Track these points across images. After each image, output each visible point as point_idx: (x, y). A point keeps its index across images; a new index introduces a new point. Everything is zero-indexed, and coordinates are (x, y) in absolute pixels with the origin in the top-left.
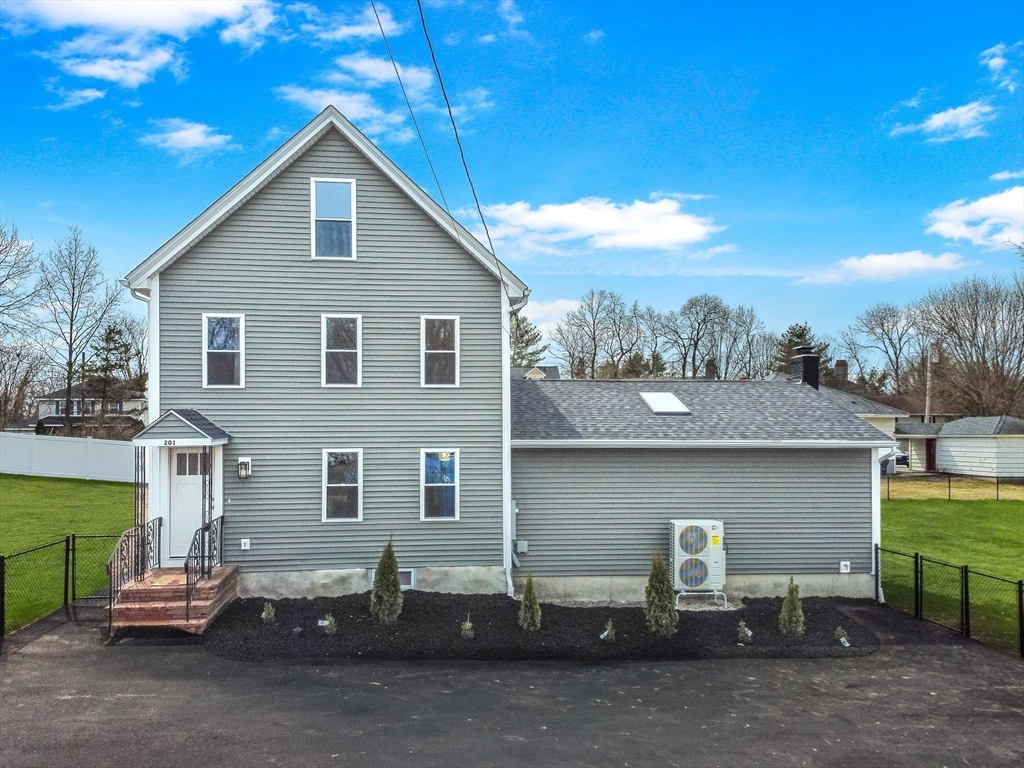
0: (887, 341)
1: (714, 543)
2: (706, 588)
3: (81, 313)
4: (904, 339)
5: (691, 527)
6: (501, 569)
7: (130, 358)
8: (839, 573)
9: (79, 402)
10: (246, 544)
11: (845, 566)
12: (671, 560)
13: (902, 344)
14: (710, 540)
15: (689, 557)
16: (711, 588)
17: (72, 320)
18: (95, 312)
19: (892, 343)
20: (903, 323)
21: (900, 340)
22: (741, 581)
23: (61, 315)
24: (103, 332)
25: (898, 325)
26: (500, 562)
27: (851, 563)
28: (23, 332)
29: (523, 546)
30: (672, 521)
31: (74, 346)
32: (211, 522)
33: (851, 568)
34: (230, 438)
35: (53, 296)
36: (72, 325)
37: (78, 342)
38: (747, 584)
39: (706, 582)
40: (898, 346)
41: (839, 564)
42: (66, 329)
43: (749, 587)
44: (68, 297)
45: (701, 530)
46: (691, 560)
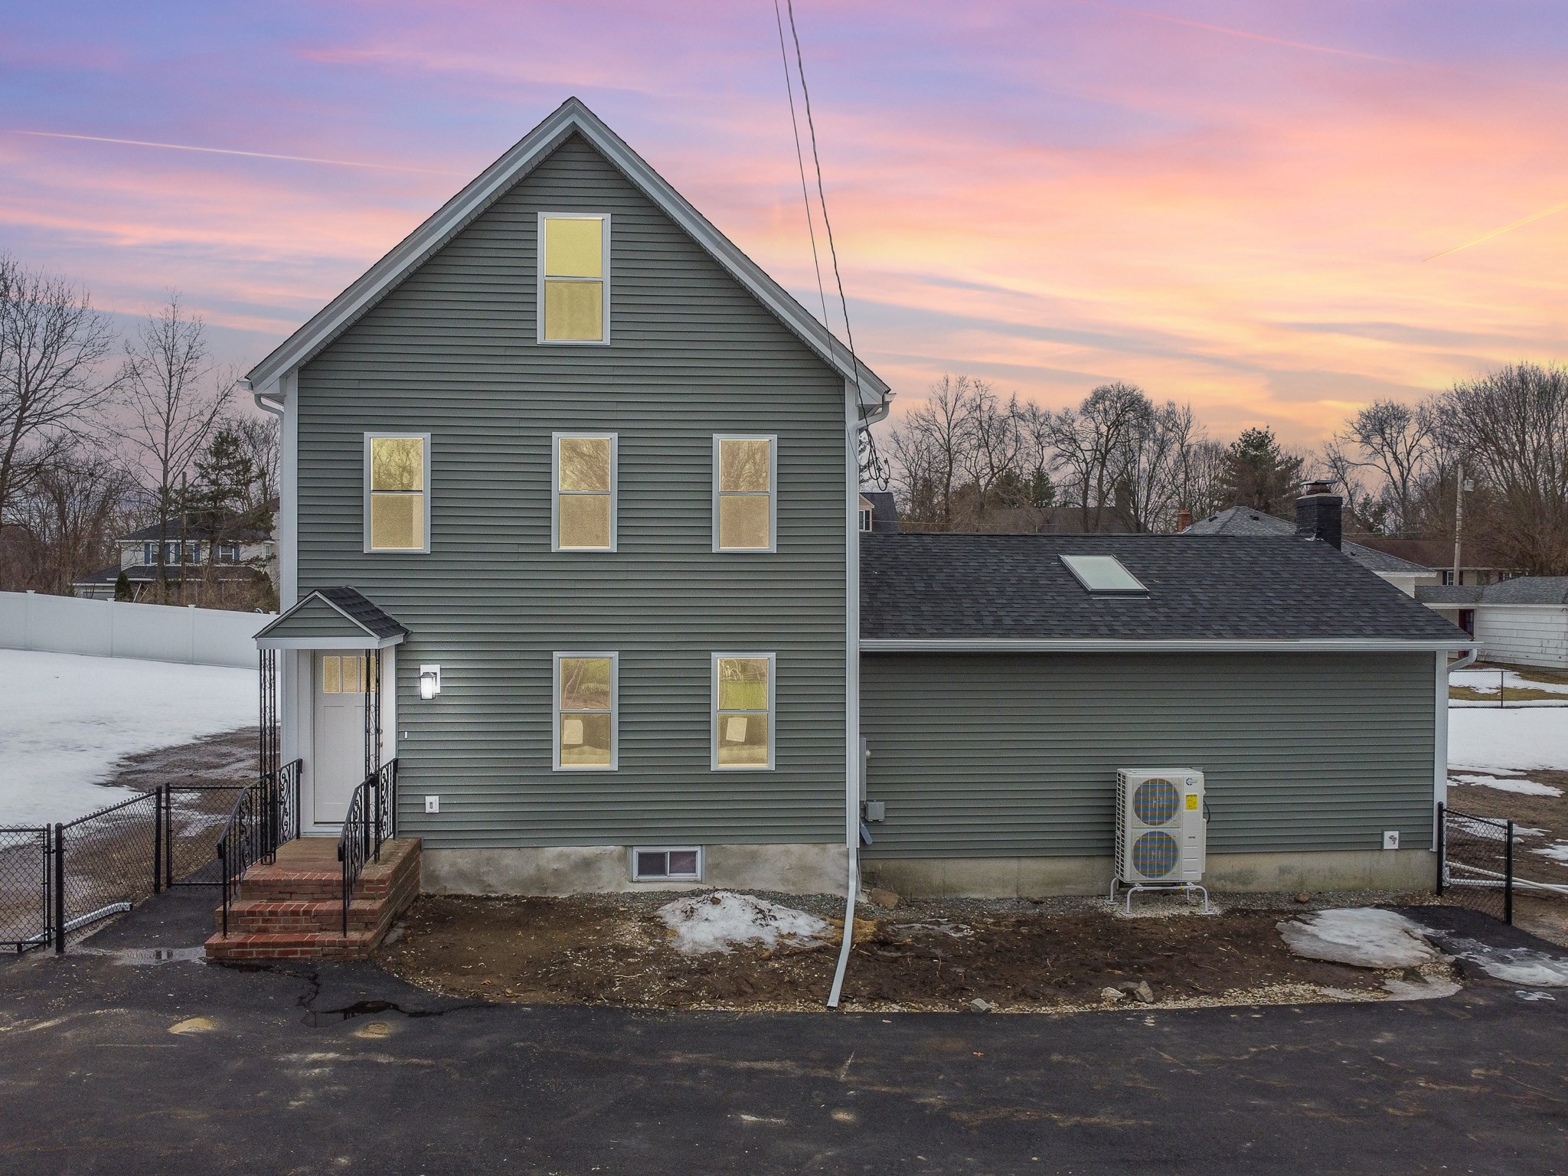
0: (1389, 457)
1: (1190, 807)
2: (1175, 879)
3: (179, 416)
4: (1415, 453)
5: (1154, 781)
6: (843, 849)
7: (250, 481)
8: (1381, 849)
9: (177, 545)
10: (432, 803)
11: (1391, 839)
12: (1119, 833)
13: (1411, 461)
14: (1183, 802)
15: (1147, 829)
16: (1183, 879)
17: (168, 425)
18: (201, 413)
19: (1396, 458)
20: (1412, 428)
21: (1409, 454)
22: (1228, 864)
23: (152, 417)
24: (212, 440)
25: (1406, 432)
26: (841, 838)
27: (1400, 834)
28: (97, 443)
29: (877, 811)
30: (1120, 770)
31: (171, 464)
32: (379, 770)
33: (1401, 842)
34: (407, 633)
35: (141, 389)
36: (167, 432)
37: (176, 457)
38: (1237, 869)
39: (1174, 870)
40: (1405, 464)
41: (1382, 835)
42: (160, 438)
43: (1240, 873)
44: (162, 393)
45: (1170, 785)
46: (1152, 833)
